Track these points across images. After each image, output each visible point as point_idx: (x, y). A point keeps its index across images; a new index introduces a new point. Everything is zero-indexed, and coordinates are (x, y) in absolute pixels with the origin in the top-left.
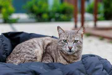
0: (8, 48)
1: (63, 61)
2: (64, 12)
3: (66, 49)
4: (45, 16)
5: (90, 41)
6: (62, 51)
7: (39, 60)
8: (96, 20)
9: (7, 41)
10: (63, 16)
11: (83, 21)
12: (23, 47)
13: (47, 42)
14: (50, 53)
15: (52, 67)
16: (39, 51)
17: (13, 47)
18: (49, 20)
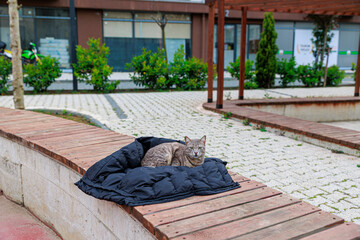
0: (142, 153)
1: (189, 165)
3: (192, 154)
6: (189, 157)
7: (169, 163)
8: (242, 88)
9: (140, 146)
11: (221, 89)
13: (176, 148)
14: (178, 158)
15: (180, 169)
16: (169, 156)
17: (145, 151)
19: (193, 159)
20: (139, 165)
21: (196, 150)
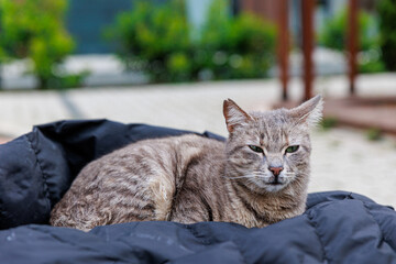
0: (58, 176)
1: (243, 217)
2: (243, 46)
4: (179, 62)
5: (336, 144)
8: (355, 72)
9: (53, 152)
10: (238, 62)
11: (309, 76)
12: (105, 170)
14: (197, 190)
16: (160, 184)
17: (73, 171)
18: (193, 76)
19: (262, 196)
20: (45, 219)
21: (276, 158)
